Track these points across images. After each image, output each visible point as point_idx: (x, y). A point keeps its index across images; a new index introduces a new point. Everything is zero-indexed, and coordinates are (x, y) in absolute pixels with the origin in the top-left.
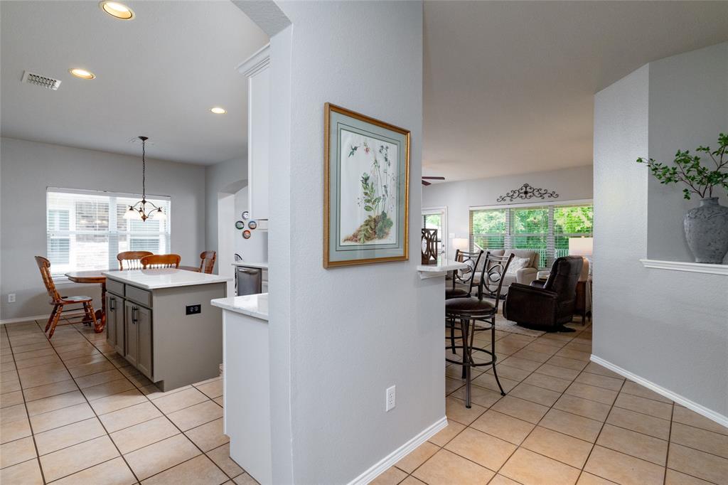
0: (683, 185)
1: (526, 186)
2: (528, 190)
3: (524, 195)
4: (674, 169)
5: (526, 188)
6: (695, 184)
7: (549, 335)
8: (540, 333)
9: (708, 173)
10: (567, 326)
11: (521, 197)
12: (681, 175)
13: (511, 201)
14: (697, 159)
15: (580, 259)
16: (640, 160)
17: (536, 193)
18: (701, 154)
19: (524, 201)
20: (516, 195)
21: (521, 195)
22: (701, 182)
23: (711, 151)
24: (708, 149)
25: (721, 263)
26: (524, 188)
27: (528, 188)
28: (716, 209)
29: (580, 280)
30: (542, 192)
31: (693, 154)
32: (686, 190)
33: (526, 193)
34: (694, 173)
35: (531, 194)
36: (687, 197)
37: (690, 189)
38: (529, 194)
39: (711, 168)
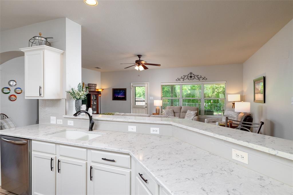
5: (191, 74)
11: (189, 79)
13: (184, 81)
17: (196, 77)
19: (190, 81)
20: (186, 78)
21: (188, 78)
26: (190, 75)
27: (192, 75)
30: (199, 77)
33: (191, 77)
35: (194, 78)
38: (192, 78)
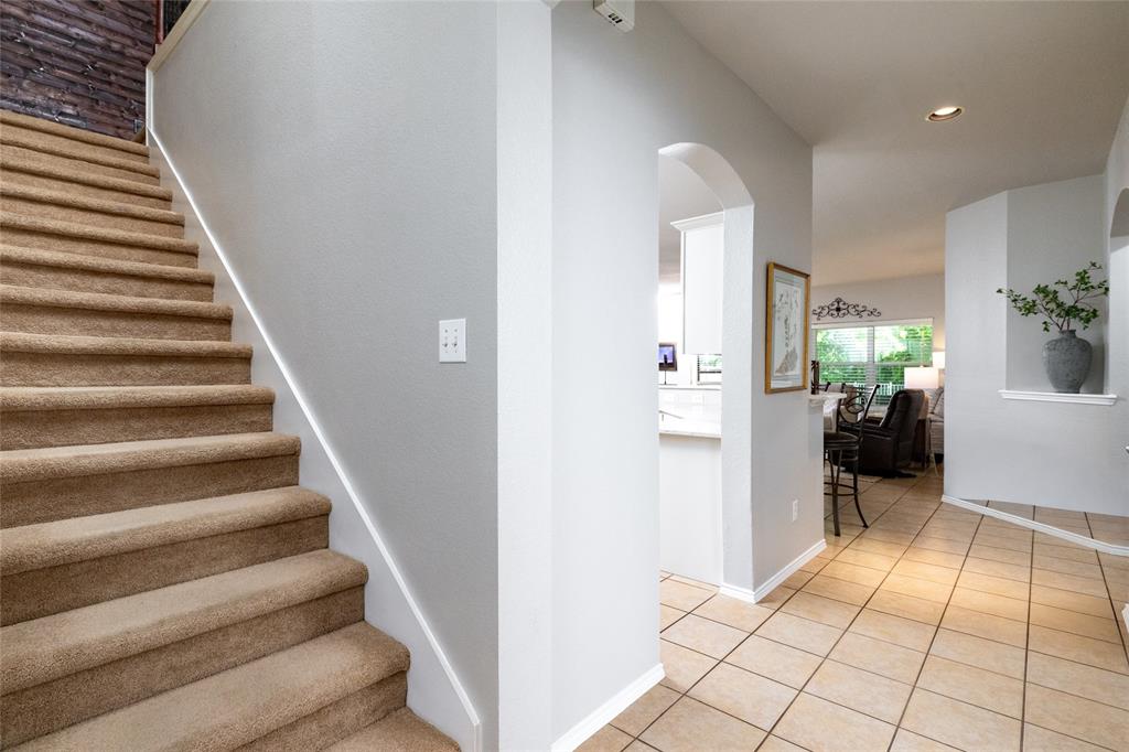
0: (1043, 317)
1: (838, 301)
2: (841, 306)
3: (835, 313)
4: (1034, 301)
5: (838, 303)
6: (1054, 315)
7: (887, 481)
8: (876, 479)
9: (1066, 306)
10: (904, 471)
11: (833, 314)
12: (1041, 307)
13: (819, 319)
14: (1055, 292)
15: (921, 392)
16: (1000, 291)
17: (852, 311)
18: (1059, 288)
19: (835, 320)
20: (825, 312)
21: (832, 312)
22: (1058, 315)
23: (1070, 285)
24: (1066, 283)
25: (1078, 393)
26: (836, 304)
27: (841, 303)
28: (1073, 341)
29: (920, 418)
30: (860, 309)
31: (1052, 288)
32: (1045, 323)
33: (838, 309)
34: (1052, 306)
35: (845, 311)
36: (1046, 329)
37: (1048, 320)
38: (842, 312)
39: (1069, 302)
